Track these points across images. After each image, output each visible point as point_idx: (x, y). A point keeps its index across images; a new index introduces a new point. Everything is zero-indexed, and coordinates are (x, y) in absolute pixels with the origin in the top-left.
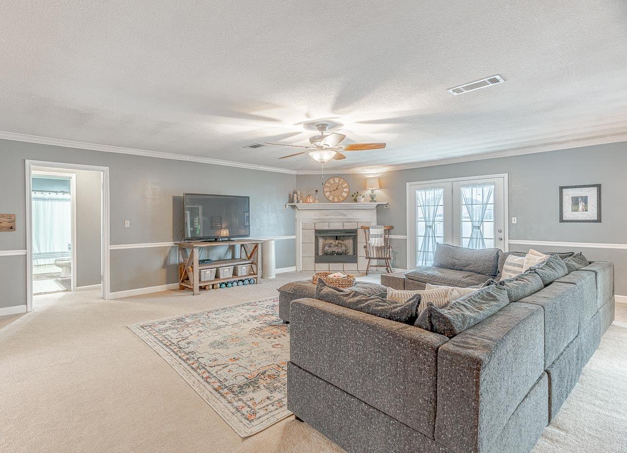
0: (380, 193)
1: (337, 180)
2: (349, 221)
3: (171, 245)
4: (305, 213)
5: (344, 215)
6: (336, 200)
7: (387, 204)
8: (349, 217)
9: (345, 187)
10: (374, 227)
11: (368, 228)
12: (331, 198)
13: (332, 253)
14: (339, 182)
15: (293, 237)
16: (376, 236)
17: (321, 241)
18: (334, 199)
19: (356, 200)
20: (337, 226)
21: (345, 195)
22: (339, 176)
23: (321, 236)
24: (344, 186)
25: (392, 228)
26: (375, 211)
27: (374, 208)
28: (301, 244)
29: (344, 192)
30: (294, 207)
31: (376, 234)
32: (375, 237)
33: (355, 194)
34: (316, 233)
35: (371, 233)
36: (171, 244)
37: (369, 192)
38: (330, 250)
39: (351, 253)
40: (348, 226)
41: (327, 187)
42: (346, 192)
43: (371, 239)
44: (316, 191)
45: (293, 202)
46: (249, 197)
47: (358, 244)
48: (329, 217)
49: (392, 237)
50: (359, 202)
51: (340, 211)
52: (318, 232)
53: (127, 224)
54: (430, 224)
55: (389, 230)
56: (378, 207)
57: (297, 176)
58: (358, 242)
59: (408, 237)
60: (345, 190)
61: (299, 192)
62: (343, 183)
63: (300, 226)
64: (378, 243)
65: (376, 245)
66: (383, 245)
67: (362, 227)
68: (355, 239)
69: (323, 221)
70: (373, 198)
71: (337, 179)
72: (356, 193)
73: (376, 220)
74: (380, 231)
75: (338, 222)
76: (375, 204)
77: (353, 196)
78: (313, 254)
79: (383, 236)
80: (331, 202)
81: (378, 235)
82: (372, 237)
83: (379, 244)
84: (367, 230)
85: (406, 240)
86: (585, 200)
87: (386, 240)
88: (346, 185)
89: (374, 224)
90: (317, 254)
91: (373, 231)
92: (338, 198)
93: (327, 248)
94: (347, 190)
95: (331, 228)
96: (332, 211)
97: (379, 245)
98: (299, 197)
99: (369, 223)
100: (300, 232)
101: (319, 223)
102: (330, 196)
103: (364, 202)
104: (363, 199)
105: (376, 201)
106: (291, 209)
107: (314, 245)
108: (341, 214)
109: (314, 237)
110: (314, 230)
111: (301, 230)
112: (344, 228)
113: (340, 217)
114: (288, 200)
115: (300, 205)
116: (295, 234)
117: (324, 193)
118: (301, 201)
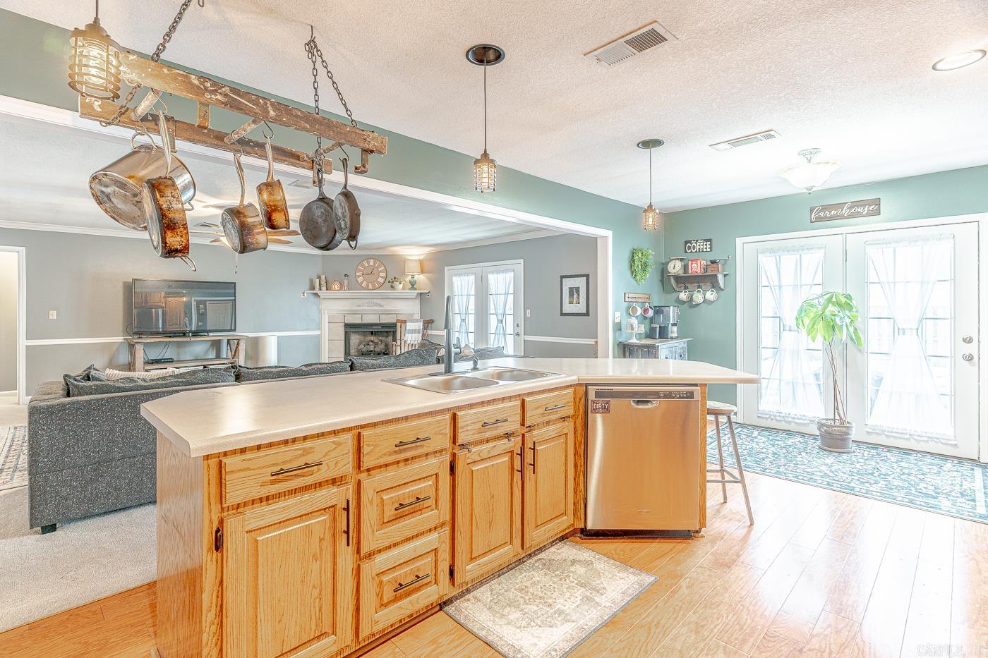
0: (421, 278)
1: (372, 262)
2: (387, 313)
3: (121, 341)
4: (331, 302)
5: (381, 306)
6: (371, 287)
7: (429, 292)
8: (387, 307)
9: (381, 272)
10: (413, 321)
11: (405, 322)
12: (364, 284)
14: (375, 264)
15: (318, 332)
16: (413, 331)
17: (355, 339)
18: (368, 285)
19: (392, 287)
20: (371, 319)
21: (381, 280)
22: (375, 258)
23: (353, 332)
24: (380, 270)
25: (432, 321)
26: (418, 302)
27: (416, 297)
28: (327, 342)
30: (316, 295)
31: (414, 328)
32: (412, 333)
33: (392, 279)
34: (345, 328)
35: (407, 328)
36: (120, 339)
37: (408, 277)
38: (365, 349)
40: (386, 320)
41: (360, 271)
42: (382, 277)
43: (407, 335)
44: (346, 275)
45: (314, 289)
46: (235, 283)
48: (362, 308)
49: (431, 332)
50: (397, 289)
51: (375, 301)
52: (347, 326)
53: (53, 315)
54: (464, 317)
55: (428, 323)
56: (420, 296)
57: (324, 256)
58: (397, 336)
60: (381, 274)
61: (323, 277)
62: (379, 267)
63: (326, 319)
64: (415, 340)
65: (412, 342)
66: (420, 342)
67: (401, 321)
69: (353, 313)
70: (413, 285)
72: (394, 279)
73: (417, 312)
74: (419, 325)
75: (374, 314)
76: (416, 293)
77: (389, 282)
78: (342, 354)
79: (421, 331)
80: (365, 289)
81: (415, 330)
82: (408, 333)
84: (405, 325)
86: (578, 289)
87: (424, 336)
88: (383, 268)
89: (417, 316)
90: (347, 353)
91: (410, 326)
92: (374, 285)
94: (384, 274)
95: (364, 322)
96: (365, 301)
97: (416, 343)
98: (323, 283)
99: (412, 315)
100: (326, 326)
101: (350, 314)
102: (363, 282)
103: (403, 289)
104: (401, 286)
105: (415, 289)
106: (312, 297)
107: (343, 342)
108: (376, 304)
109: (343, 333)
110: (343, 324)
111: (327, 324)
112: (381, 322)
113: (375, 308)
114: (307, 285)
115: (324, 293)
116: (319, 329)
117: (356, 277)
118: (324, 288)
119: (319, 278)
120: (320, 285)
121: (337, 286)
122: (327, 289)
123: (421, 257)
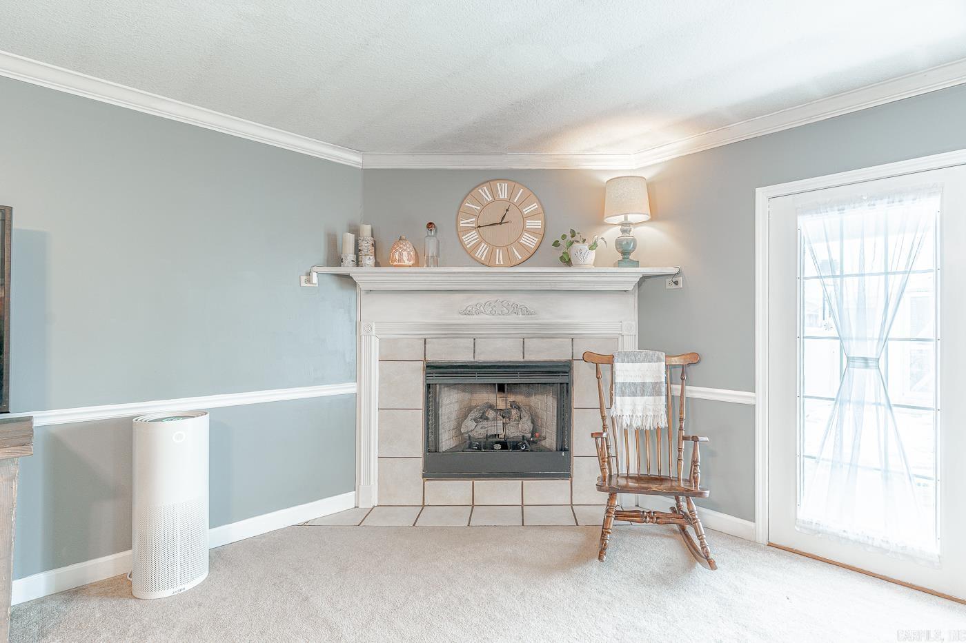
0: (650, 235)
1: (503, 190)
2: (546, 332)
4: (388, 301)
5: (528, 313)
6: (500, 258)
7: (678, 274)
8: (546, 318)
9: (531, 216)
10: (630, 358)
11: (610, 360)
12: (482, 253)
13: (486, 445)
14: (511, 195)
15: (348, 388)
16: (639, 389)
17: (451, 402)
18: (491, 255)
19: (567, 261)
20: (501, 350)
21: (530, 241)
22: (512, 177)
23: (448, 385)
24: (526, 211)
25: (695, 359)
26: (633, 301)
27: (630, 288)
28: (375, 414)
29: (529, 231)
30: (346, 280)
31: (638, 380)
32: (634, 395)
33: (564, 237)
34: (427, 375)
35: (618, 379)
37: (611, 234)
38: (478, 431)
39: (550, 441)
40: (543, 352)
41: (470, 213)
42: (533, 232)
43: (618, 399)
44: (430, 225)
45: (339, 261)
47: (575, 413)
48: (474, 319)
49: (694, 392)
50: (578, 265)
51: (514, 299)
52: (435, 370)
54: (870, 350)
55: (683, 368)
56: (645, 285)
57: (369, 174)
58: (575, 404)
59: (760, 398)
60: (530, 224)
61: (366, 230)
62: (524, 202)
63: (371, 351)
64: (645, 417)
65: (637, 423)
66: (663, 423)
67: (588, 357)
68: (564, 393)
69: (451, 332)
70: (625, 253)
71: (505, 186)
72: (569, 235)
73: (635, 331)
74: (652, 370)
75: (506, 336)
76: (631, 275)
77: (556, 244)
78: (419, 449)
80: (482, 263)
81: (643, 384)
82: (623, 394)
83: (650, 420)
84: (604, 368)
85: (755, 405)
87: (675, 406)
88: (535, 206)
89: (630, 343)
90: (431, 447)
91: (625, 372)
92: (508, 255)
93: (469, 425)
94: (539, 224)
95: (479, 357)
96: (485, 297)
97: (649, 425)
98: (366, 246)
99: (615, 339)
100: (373, 370)
101: (438, 337)
102: (477, 245)
103: (595, 264)
104: (591, 256)
105: (636, 264)
106: (333, 286)
107: (420, 415)
108: (516, 310)
109: (421, 389)
110: (421, 365)
111: (375, 365)
112: (527, 358)
113: (512, 319)
114: (321, 253)
115: (366, 274)
116: (354, 376)
117: (459, 233)
118: (369, 260)
119: (356, 232)
120: (357, 251)
121: (405, 255)
122: (377, 264)
123: (648, 175)
